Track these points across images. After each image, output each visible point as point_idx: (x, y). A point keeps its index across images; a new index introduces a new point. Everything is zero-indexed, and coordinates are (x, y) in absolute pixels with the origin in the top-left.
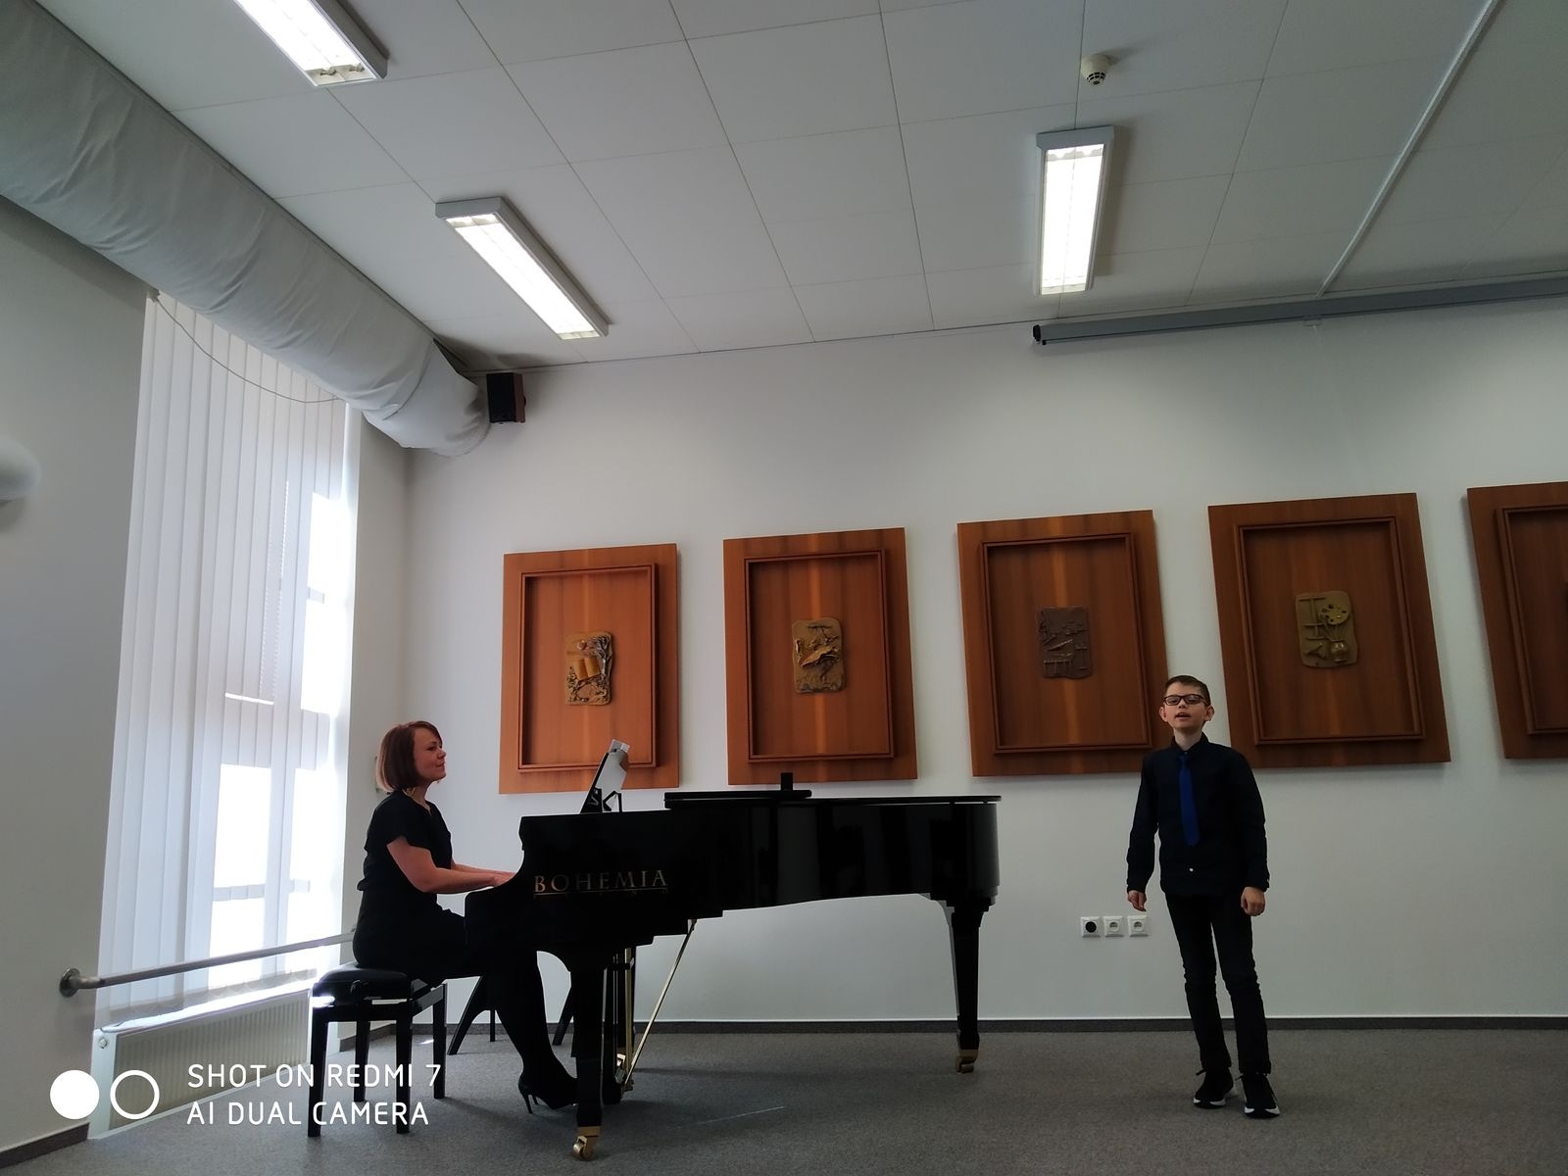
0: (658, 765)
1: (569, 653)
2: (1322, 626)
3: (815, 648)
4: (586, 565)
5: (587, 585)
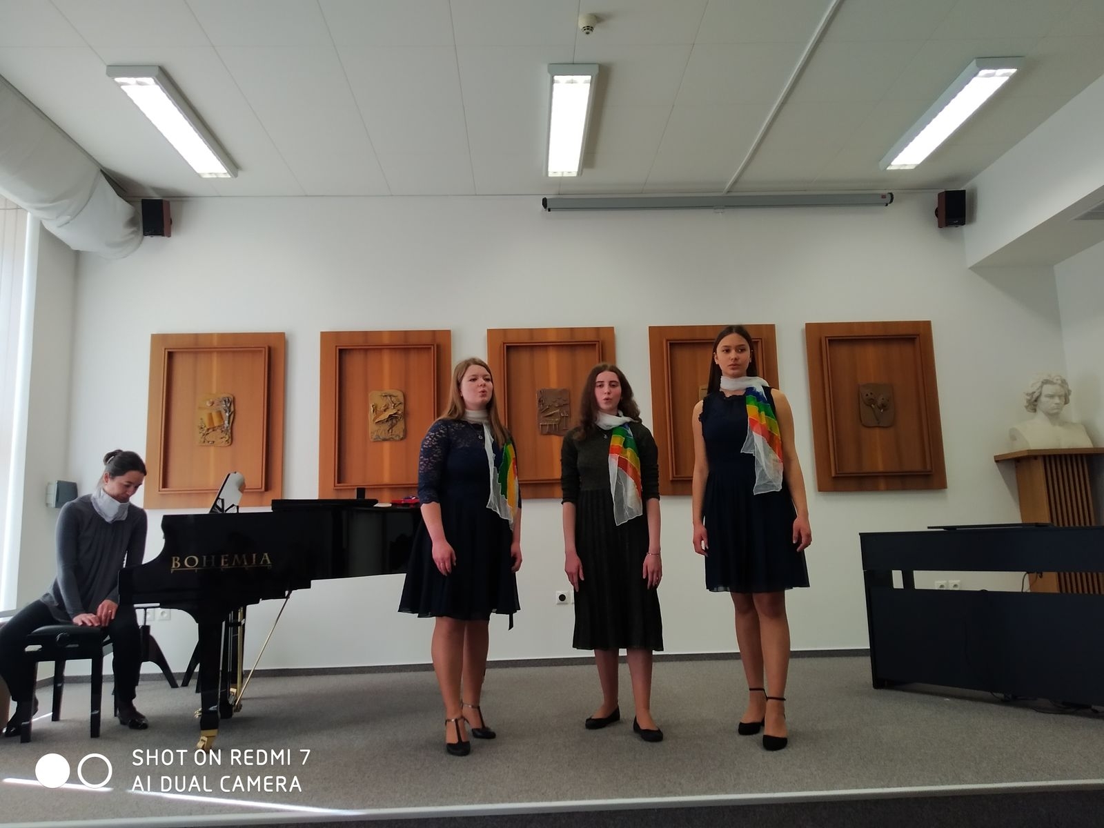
0: (268, 489)
3: (385, 411)
4: (216, 345)
5: (215, 359)
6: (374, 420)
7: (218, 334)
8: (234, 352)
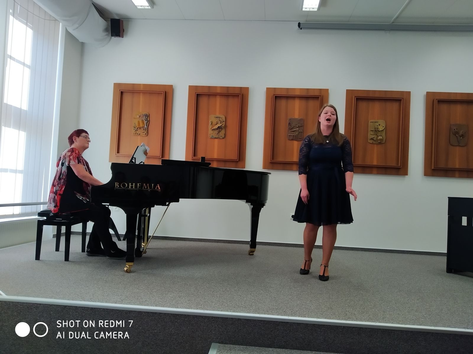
0: (162, 157)
1: (134, 118)
2: (376, 131)
3: (216, 124)
4: (142, 89)
6: (211, 128)
7: (144, 85)
8: (150, 93)
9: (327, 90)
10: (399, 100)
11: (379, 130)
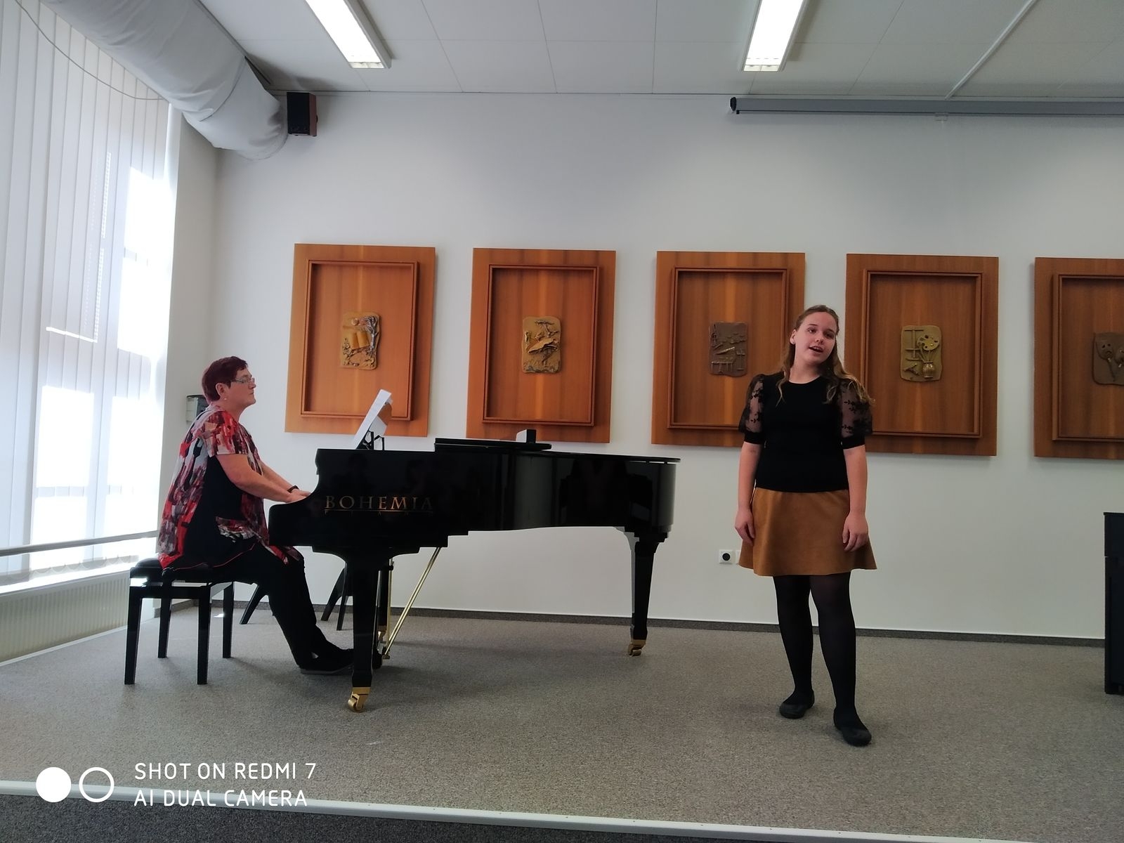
0: (412, 419)
1: (344, 327)
2: (919, 351)
3: (540, 339)
4: (361, 257)
5: (361, 275)
6: (528, 349)
7: (364, 246)
8: (381, 267)
9: (801, 256)
10: (970, 279)
11: (926, 349)
